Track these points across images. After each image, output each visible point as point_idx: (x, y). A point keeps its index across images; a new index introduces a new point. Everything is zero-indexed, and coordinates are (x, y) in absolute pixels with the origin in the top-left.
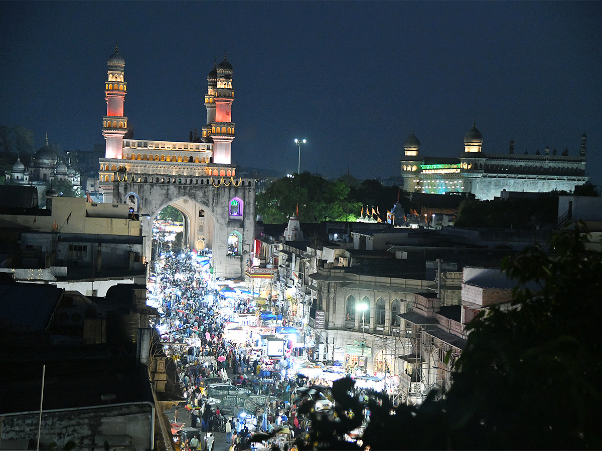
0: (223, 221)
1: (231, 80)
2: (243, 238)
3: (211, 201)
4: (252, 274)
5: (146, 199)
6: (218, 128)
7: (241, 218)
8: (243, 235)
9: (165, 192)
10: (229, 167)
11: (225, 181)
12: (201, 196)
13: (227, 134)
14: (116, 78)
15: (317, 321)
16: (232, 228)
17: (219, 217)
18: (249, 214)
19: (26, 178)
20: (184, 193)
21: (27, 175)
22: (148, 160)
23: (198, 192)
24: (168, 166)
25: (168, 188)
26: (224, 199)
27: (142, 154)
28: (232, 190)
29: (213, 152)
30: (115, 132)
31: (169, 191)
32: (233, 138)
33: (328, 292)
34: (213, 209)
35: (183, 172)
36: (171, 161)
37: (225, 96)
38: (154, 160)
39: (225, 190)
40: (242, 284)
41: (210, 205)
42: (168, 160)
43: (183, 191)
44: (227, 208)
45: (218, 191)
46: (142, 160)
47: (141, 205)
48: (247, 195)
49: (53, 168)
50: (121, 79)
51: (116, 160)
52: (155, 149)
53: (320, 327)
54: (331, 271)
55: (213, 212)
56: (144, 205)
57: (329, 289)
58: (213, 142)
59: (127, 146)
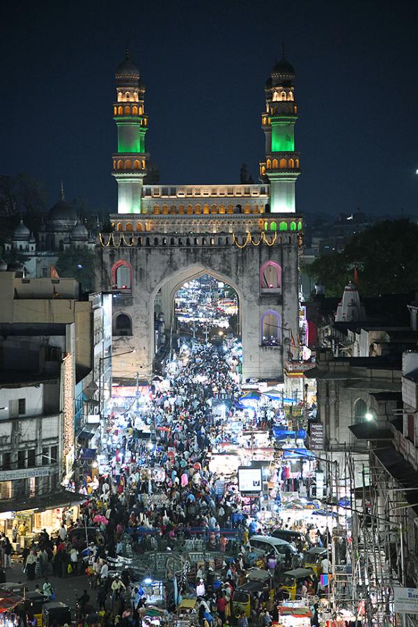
0: (252, 297)
1: (293, 88)
2: (283, 320)
3: (233, 268)
4: (291, 372)
5: (141, 269)
6: (275, 161)
7: (279, 290)
8: (283, 315)
9: (167, 258)
10: (292, 217)
11: (252, 238)
12: (220, 262)
13: (288, 169)
14: (128, 97)
15: (313, 439)
16: (267, 306)
17: (246, 291)
18: (291, 285)
19: (32, 248)
20: (195, 258)
21: (33, 243)
22: (178, 213)
23: (214, 256)
24: (206, 221)
25: (171, 253)
26: (253, 265)
27: (169, 205)
28: (264, 252)
29: (270, 196)
30: (128, 175)
31: (173, 256)
32: (297, 174)
33: (328, 395)
34: (237, 279)
35: (227, 228)
36: (210, 213)
37: (284, 113)
38: (186, 213)
39: (253, 251)
40: (280, 387)
41: (233, 273)
42: (206, 212)
43: (193, 255)
44: (257, 278)
45: (243, 252)
46: (169, 213)
47: (135, 279)
48: (285, 257)
49: (71, 231)
50: (134, 98)
51: (131, 216)
52: (186, 197)
53: (317, 447)
54: (330, 364)
55: (237, 284)
56: (138, 278)
57: (328, 391)
58: (268, 182)
59: (147, 195)
